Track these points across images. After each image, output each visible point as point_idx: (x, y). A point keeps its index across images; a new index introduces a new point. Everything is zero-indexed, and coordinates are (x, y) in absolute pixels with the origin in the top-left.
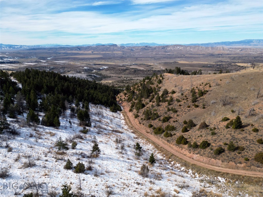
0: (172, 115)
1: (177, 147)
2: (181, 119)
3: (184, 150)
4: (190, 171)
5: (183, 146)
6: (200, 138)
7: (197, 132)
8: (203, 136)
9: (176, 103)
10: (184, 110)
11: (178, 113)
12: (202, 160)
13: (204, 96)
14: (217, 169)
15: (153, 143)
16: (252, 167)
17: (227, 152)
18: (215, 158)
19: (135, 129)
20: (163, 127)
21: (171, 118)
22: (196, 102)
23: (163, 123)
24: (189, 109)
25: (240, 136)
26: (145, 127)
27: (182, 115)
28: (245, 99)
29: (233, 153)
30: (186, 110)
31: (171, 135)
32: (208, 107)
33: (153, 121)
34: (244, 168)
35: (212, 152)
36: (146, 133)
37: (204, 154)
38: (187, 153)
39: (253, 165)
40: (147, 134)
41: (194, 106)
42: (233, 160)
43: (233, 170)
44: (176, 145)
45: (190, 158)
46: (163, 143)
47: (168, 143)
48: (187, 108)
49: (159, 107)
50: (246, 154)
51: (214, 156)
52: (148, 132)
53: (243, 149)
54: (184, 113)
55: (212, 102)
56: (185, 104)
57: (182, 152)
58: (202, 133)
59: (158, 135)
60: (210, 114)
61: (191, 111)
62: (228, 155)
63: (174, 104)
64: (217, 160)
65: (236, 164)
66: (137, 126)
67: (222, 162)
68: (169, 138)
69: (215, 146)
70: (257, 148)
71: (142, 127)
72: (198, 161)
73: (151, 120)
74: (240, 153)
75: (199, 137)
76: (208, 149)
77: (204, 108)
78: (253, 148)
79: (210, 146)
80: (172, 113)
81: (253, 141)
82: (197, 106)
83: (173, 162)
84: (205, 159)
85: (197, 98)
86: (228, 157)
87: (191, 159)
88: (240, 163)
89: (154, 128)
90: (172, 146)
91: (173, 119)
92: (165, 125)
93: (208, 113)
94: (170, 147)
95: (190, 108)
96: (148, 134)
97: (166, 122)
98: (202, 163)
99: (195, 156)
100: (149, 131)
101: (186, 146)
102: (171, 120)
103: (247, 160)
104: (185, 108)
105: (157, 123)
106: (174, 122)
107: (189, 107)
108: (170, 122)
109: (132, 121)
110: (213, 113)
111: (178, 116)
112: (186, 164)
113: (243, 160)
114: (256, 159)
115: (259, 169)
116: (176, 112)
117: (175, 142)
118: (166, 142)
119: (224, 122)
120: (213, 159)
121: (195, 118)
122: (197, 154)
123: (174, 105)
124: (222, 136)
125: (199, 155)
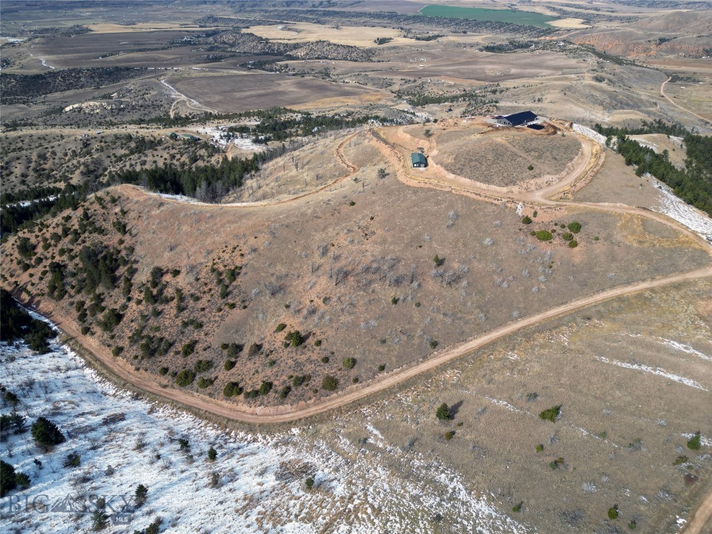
0: (195, 334)
1: (229, 402)
2: (215, 341)
3: (240, 404)
4: (260, 436)
5: (237, 398)
6: (256, 375)
7: (250, 365)
8: (260, 370)
9: (193, 305)
10: (212, 319)
11: (204, 328)
12: (267, 411)
13: (239, 279)
14: (287, 417)
15: (189, 409)
16: (322, 398)
17: (293, 389)
18: (282, 404)
19: (133, 385)
20: (188, 366)
21: (196, 342)
22: (229, 297)
23: (186, 358)
24: (220, 314)
25: (303, 358)
26: (153, 377)
27: (214, 331)
28: (298, 277)
29: (300, 388)
30: (217, 318)
31: (211, 382)
32: (251, 304)
33: (163, 359)
34: (315, 404)
35: (277, 395)
36: (161, 389)
37: (269, 402)
38: (245, 408)
39: (322, 396)
40: (164, 390)
41: (227, 307)
42: (302, 397)
43: (305, 411)
44: (227, 400)
45: (252, 414)
46: (203, 400)
47: (212, 399)
48: (217, 314)
49: (160, 319)
50: (314, 383)
51: (281, 401)
52: (165, 387)
53: (310, 377)
54: (216, 325)
55: (254, 291)
56: (210, 303)
57: (238, 408)
58: (257, 365)
59: (188, 386)
60: (257, 317)
61: (227, 319)
62: (296, 392)
63: (189, 307)
64: (286, 405)
65: (306, 402)
66: (131, 376)
67: (292, 405)
68: (210, 389)
69: (278, 385)
70: (323, 371)
71: (147, 377)
72: (264, 415)
73: (157, 355)
74: (307, 385)
75: (254, 374)
76: (272, 394)
77: (245, 307)
78: (320, 373)
79: (273, 387)
80: (194, 331)
81: (318, 362)
82: (233, 306)
83: (233, 432)
84: (271, 410)
85: (227, 287)
86: (296, 396)
87: (255, 416)
88: (310, 399)
89: (175, 374)
90: (219, 402)
91: (201, 345)
92: (192, 360)
93: (253, 317)
94: (217, 405)
95: (222, 312)
96: (167, 390)
97: (190, 354)
98: (269, 417)
99: (259, 410)
100: (165, 382)
101: (242, 397)
102: (199, 347)
103: (316, 391)
104: (214, 314)
105: (172, 360)
106: (205, 349)
107: (220, 310)
108: (197, 353)
109: (111, 366)
110: (261, 316)
111: (206, 334)
112: (251, 428)
113: (311, 394)
114: (324, 387)
115: (328, 397)
116: (200, 326)
117: (222, 394)
118: (207, 398)
119: (280, 333)
120: (281, 407)
121: (237, 331)
122: (260, 406)
123: (191, 310)
124: (283, 364)
125: (262, 407)
